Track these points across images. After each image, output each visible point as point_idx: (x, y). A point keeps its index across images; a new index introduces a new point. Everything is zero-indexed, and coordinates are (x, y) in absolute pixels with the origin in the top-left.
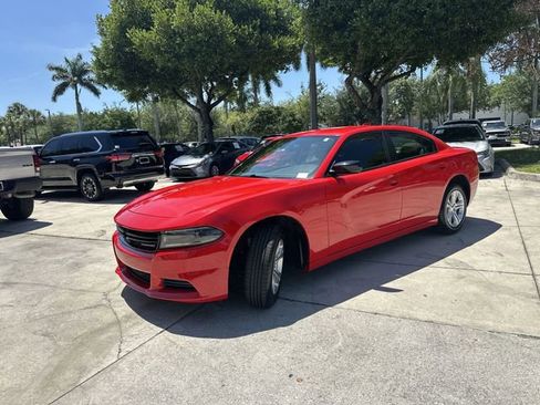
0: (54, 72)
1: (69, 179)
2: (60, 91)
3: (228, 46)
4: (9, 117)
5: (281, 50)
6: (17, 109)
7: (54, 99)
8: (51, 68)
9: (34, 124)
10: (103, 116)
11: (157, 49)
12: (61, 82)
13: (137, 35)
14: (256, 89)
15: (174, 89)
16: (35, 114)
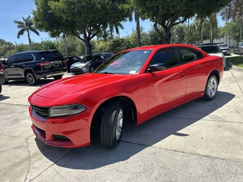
0: (18, 24)
1: (21, 75)
2: (21, 33)
3: (97, 9)
5: (122, 11)
6: (1, 42)
7: (18, 37)
8: (16, 22)
9: (9, 49)
10: (41, 45)
12: (21, 29)
13: (53, 4)
14: (111, 30)
15: (72, 31)
16: (10, 44)
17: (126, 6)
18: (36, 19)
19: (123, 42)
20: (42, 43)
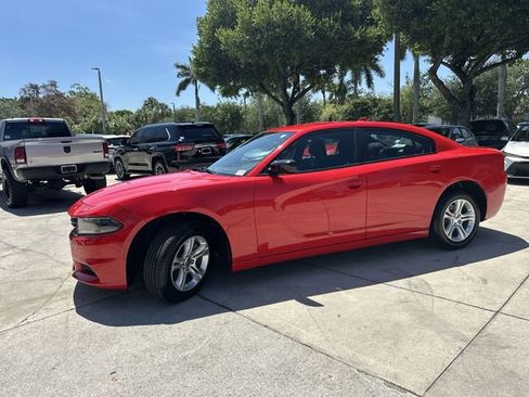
0: (180, 70)
1: (146, 165)
2: (183, 86)
4: (144, 109)
6: (151, 103)
7: (178, 94)
8: (178, 67)
9: (162, 116)
10: (216, 109)
11: (240, 46)
12: (184, 79)
13: (223, 34)
14: (356, 80)
15: (261, 85)
16: (163, 107)
17: (373, 31)
18: (197, 63)
19: (375, 105)
20: (218, 105)
